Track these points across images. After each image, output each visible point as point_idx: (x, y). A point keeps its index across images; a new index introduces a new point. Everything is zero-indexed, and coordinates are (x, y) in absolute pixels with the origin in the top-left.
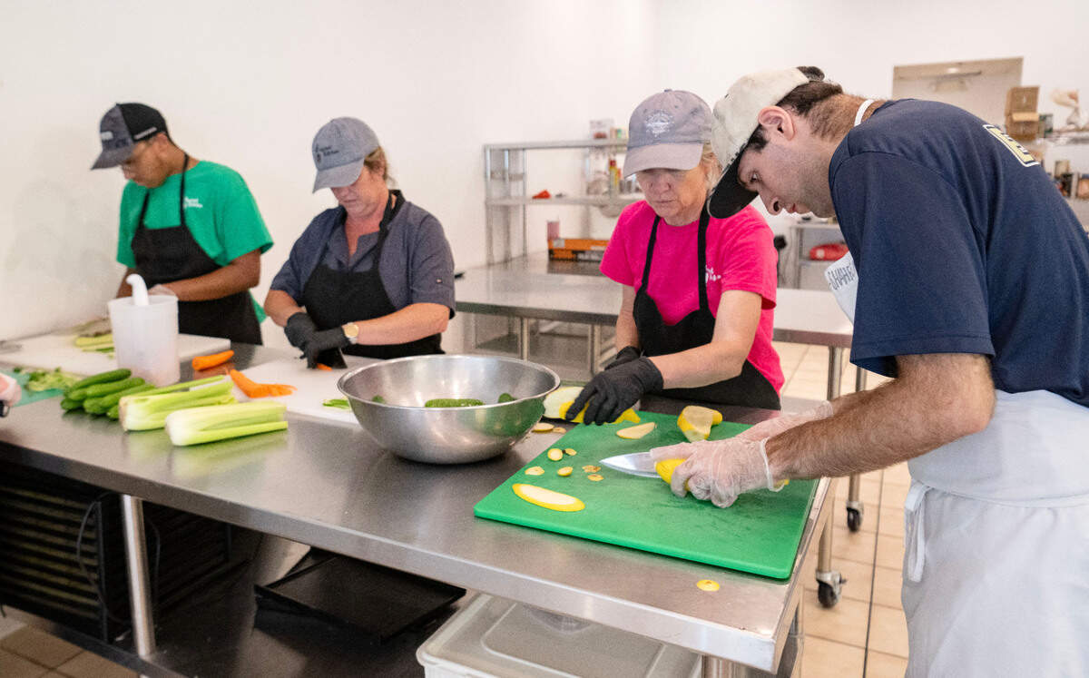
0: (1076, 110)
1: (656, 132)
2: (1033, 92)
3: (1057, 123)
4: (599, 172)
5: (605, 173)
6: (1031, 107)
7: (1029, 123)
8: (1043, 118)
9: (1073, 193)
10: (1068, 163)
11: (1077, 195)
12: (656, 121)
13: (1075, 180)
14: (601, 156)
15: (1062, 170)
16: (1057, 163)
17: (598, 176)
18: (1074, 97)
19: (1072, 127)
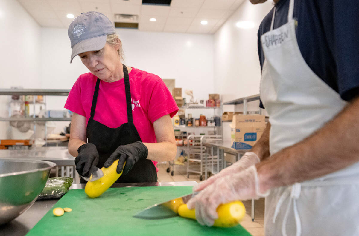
0: (192, 97)
1: (78, 35)
2: (180, 90)
3: (188, 101)
4: (16, 111)
5: (19, 112)
6: (180, 95)
7: (180, 100)
8: (184, 99)
9: (194, 125)
10: (191, 115)
11: (195, 125)
12: (77, 30)
13: (194, 120)
14: (17, 104)
15: (190, 117)
16: (189, 115)
17: (16, 113)
18: (191, 92)
19: (192, 102)
